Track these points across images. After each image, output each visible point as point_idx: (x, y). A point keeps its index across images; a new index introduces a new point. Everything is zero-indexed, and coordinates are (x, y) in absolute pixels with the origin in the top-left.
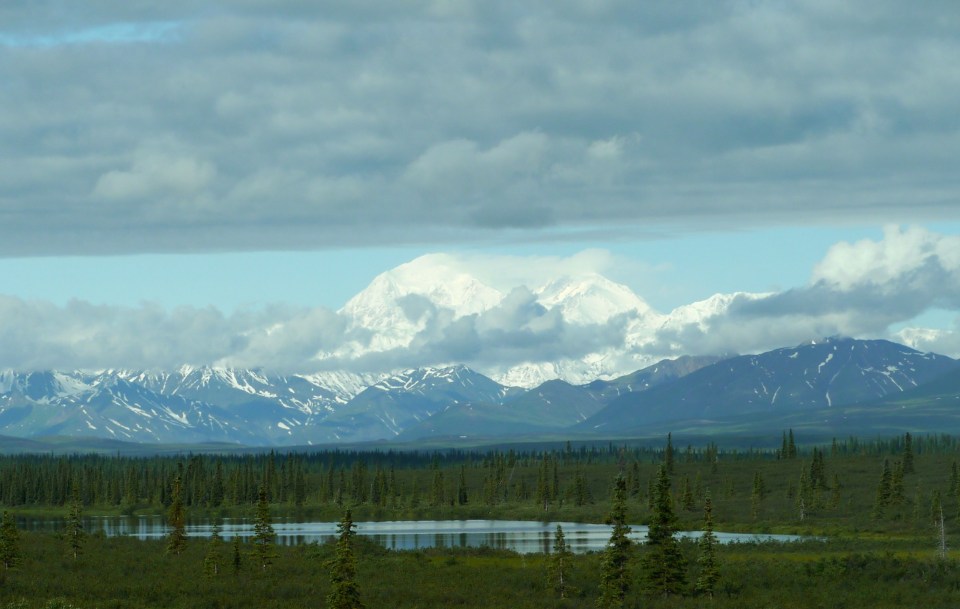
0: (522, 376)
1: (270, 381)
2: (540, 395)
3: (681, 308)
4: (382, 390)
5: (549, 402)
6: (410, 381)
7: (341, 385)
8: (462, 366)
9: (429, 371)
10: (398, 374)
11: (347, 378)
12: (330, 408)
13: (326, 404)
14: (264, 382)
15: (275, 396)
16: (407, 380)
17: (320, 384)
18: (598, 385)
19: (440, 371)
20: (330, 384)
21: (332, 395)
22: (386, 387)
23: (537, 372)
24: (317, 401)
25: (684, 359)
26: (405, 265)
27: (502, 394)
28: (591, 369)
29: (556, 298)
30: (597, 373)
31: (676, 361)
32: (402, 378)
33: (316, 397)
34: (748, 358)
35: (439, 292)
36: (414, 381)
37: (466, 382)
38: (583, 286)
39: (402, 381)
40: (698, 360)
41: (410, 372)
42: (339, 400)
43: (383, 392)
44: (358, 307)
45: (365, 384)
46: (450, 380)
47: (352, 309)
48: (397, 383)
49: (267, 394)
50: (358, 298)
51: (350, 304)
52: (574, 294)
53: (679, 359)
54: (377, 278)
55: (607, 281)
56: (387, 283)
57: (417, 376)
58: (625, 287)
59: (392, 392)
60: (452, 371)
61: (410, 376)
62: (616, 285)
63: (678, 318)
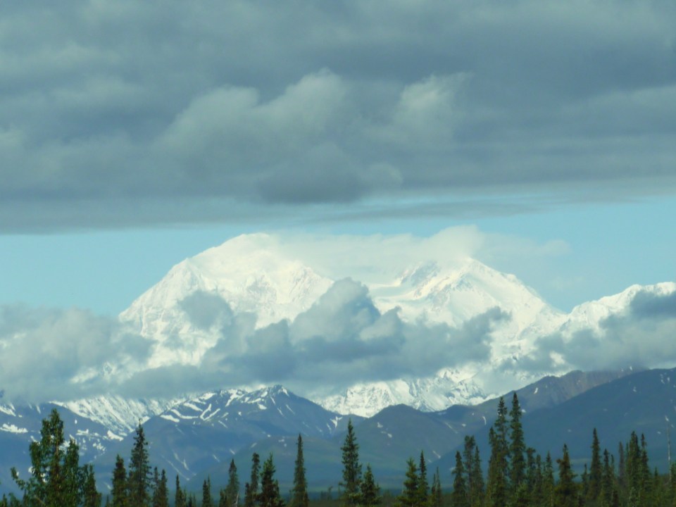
0: (367, 399)
1: (17, 412)
2: (379, 426)
3: (585, 306)
4: (170, 421)
5: (390, 436)
6: (209, 409)
7: (118, 416)
8: (279, 387)
9: (234, 394)
10: (192, 400)
11: (125, 406)
12: (100, 447)
13: (95, 441)
14: (10, 412)
15: (25, 431)
16: (204, 407)
17: (89, 413)
18: (456, 412)
19: (249, 395)
20: (102, 413)
21: (102, 429)
22: (175, 416)
23: (386, 394)
24: (82, 437)
25: (573, 376)
26: (212, 251)
27: (332, 425)
28: (459, 390)
29: (418, 293)
30: (466, 394)
31: (562, 378)
32: (197, 404)
33: (80, 433)
34: (658, 372)
35: (259, 286)
36: (213, 409)
37: (284, 409)
38: (454, 276)
39: (197, 409)
40: (594, 375)
41: (209, 396)
42: (111, 435)
43: (170, 423)
44: (148, 307)
45: (150, 413)
46: (262, 407)
47: (140, 310)
48: (190, 412)
49: (13, 429)
50: (148, 294)
51: (137, 304)
52: (442, 287)
53: (568, 376)
54: (175, 267)
55: (487, 268)
56: (189, 275)
57: (218, 401)
58: (512, 276)
59: (183, 424)
60: (266, 393)
61: (208, 401)
62: (498, 274)
63: (580, 319)
